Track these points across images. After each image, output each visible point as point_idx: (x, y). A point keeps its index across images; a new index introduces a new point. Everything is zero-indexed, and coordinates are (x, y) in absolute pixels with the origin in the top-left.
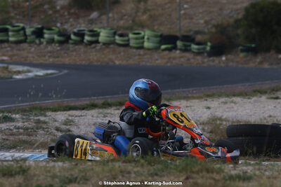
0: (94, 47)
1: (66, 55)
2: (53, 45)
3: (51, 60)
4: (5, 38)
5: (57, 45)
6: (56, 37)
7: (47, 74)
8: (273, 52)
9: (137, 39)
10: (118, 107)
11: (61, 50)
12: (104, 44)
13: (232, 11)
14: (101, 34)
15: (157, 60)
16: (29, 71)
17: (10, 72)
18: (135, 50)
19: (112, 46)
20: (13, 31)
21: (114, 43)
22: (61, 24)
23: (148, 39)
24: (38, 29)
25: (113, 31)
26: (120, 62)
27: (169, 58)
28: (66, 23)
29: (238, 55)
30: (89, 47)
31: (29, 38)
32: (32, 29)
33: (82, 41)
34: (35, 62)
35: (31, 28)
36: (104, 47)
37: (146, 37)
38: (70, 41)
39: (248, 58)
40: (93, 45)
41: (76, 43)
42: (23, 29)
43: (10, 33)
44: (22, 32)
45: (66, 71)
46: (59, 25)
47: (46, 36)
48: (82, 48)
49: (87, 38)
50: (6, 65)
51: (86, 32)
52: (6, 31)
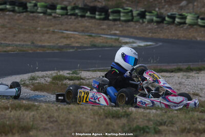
0: (182, 27)
1: (161, 32)
2: (152, 24)
3: (150, 35)
4: (118, 18)
5: (155, 24)
6: (155, 19)
7: (147, 45)
10: (197, 72)
11: (158, 28)
12: (190, 25)
14: (188, 17)
16: (134, 43)
17: (120, 42)
19: (195, 26)
20: (124, 13)
21: (197, 24)
22: (159, 8)
24: (142, 12)
25: (196, 16)
26: (201, 39)
28: (163, 8)
30: (178, 27)
31: (135, 18)
32: (138, 12)
33: (173, 22)
34: (138, 36)
35: (137, 10)
36: (189, 27)
38: (165, 22)
40: (182, 26)
41: (169, 23)
42: (131, 11)
43: (122, 14)
44: (130, 14)
45: (160, 44)
46: (157, 9)
47: (147, 17)
48: (173, 27)
49: (177, 20)
50: (117, 37)
51: (177, 16)
52: (119, 12)
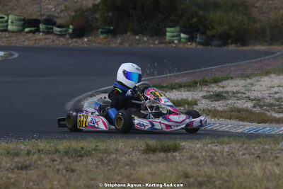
8: (129, 34)
9: (1, 22)
15: (24, 41)
23: (12, 22)
27: (36, 40)
29: (98, 36)
39: (108, 39)
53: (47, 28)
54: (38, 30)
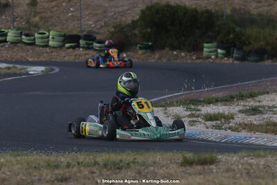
0: (3, 46)
8: (167, 49)
9: (42, 38)
12: (12, 43)
13: (115, 14)
14: (9, 34)
15: (64, 57)
18: (41, 48)
19: (19, 44)
21: (21, 42)
23: (53, 38)
25: (19, 32)
27: (76, 55)
29: (137, 52)
36: (11, 45)
37: (51, 36)
39: (147, 55)
40: (2, 44)
53: (87, 44)
54: (78, 46)
